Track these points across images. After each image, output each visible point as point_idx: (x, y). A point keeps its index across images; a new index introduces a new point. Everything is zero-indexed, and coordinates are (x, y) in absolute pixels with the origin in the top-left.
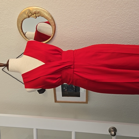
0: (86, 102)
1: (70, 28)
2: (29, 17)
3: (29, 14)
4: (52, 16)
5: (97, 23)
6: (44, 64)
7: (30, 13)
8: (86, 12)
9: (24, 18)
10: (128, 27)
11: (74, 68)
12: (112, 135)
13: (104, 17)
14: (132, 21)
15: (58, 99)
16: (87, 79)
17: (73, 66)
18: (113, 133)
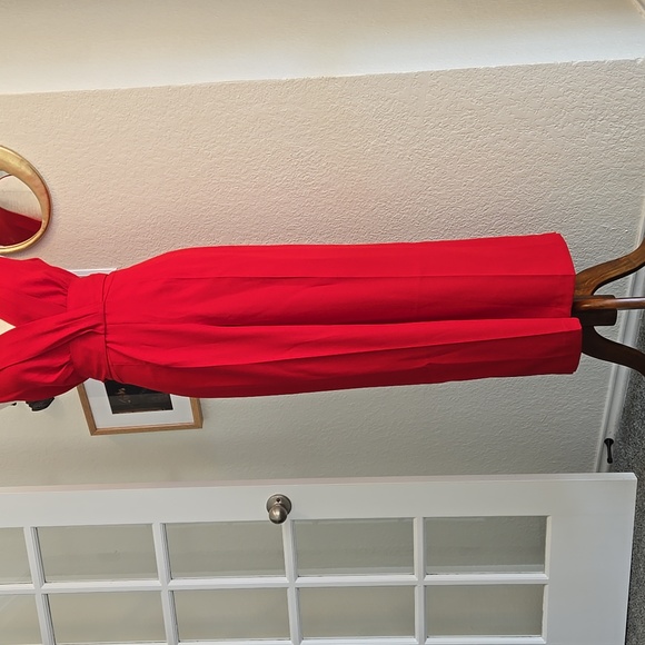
0: (197, 425)
6: (12, 327)
11: (105, 334)
15: (100, 425)
17: (101, 327)
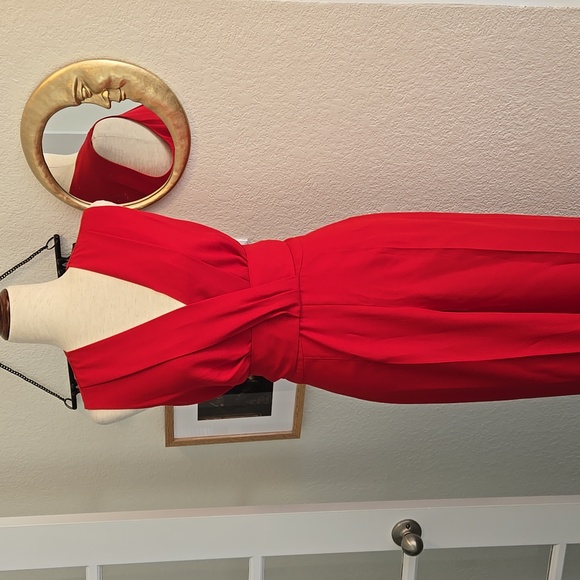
0: (295, 434)
1: (250, 148)
2: (79, 102)
3: (79, 88)
4: (179, 99)
5: (359, 126)
6: (182, 305)
7: (86, 84)
8: (319, 85)
9: (54, 105)
10: (471, 142)
11: (300, 317)
12: (409, 553)
13: (387, 105)
14: (484, 123)
16: (354, 357)
17: (298, 308)
18: (412, 543)
